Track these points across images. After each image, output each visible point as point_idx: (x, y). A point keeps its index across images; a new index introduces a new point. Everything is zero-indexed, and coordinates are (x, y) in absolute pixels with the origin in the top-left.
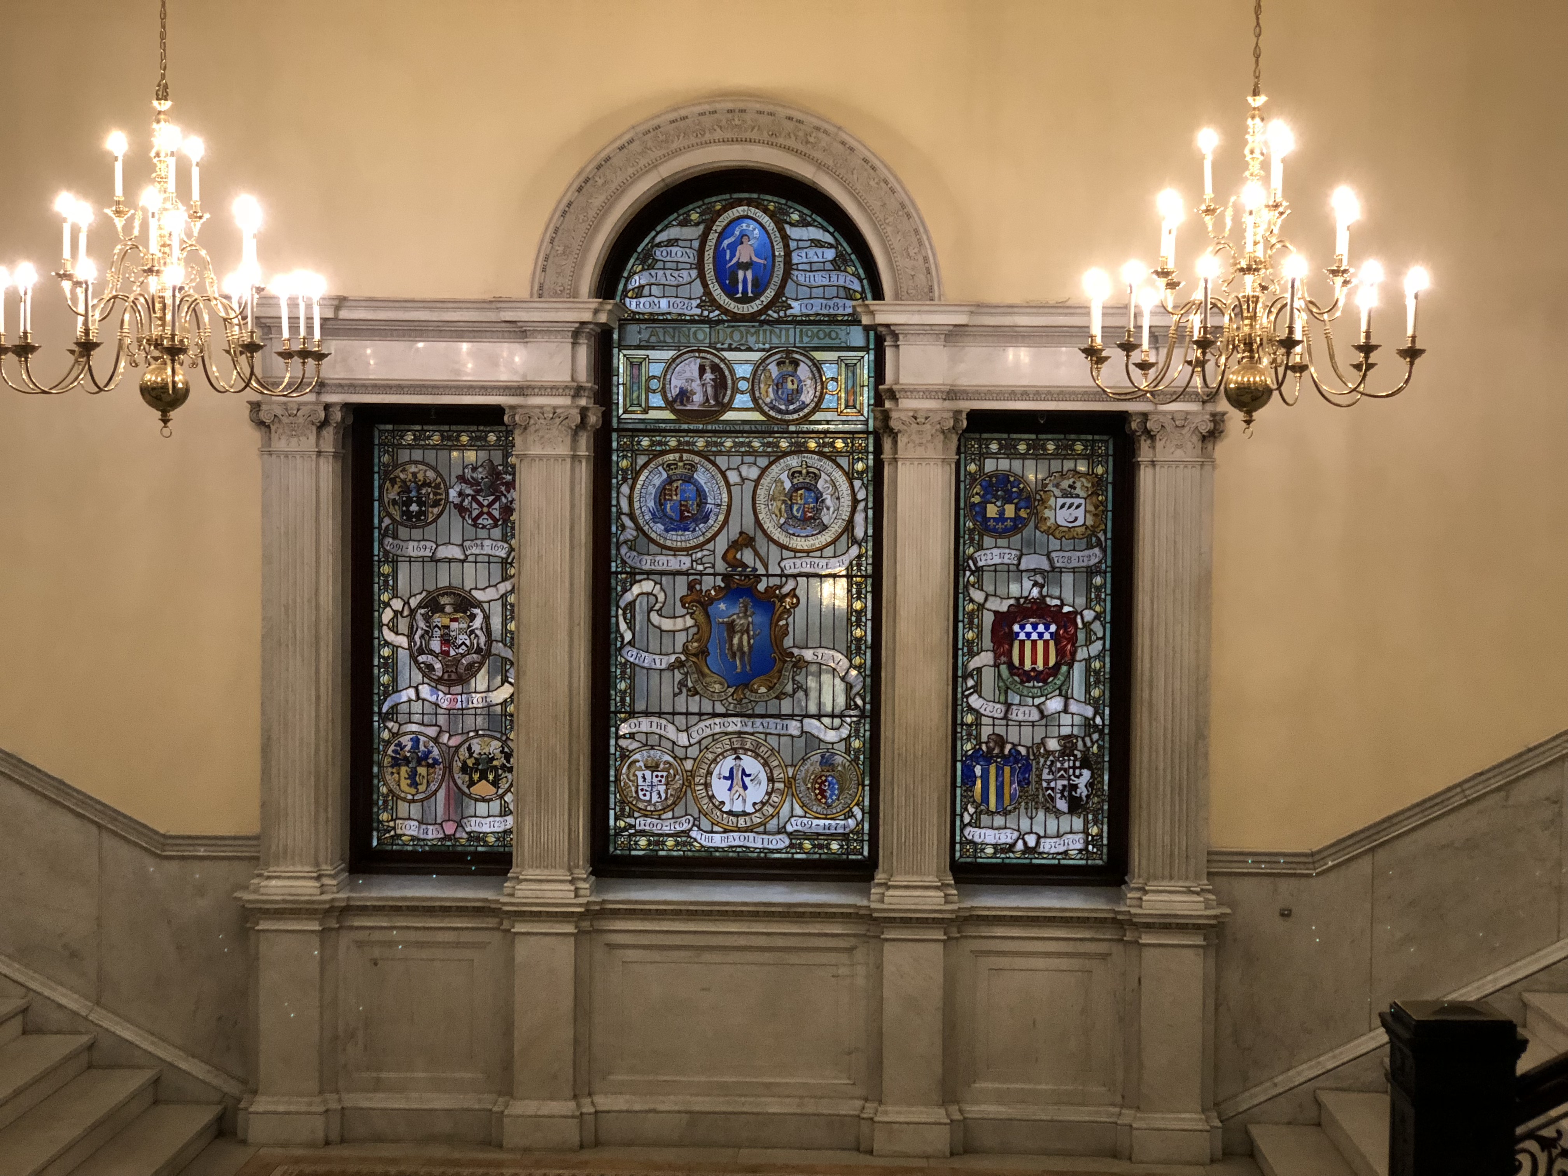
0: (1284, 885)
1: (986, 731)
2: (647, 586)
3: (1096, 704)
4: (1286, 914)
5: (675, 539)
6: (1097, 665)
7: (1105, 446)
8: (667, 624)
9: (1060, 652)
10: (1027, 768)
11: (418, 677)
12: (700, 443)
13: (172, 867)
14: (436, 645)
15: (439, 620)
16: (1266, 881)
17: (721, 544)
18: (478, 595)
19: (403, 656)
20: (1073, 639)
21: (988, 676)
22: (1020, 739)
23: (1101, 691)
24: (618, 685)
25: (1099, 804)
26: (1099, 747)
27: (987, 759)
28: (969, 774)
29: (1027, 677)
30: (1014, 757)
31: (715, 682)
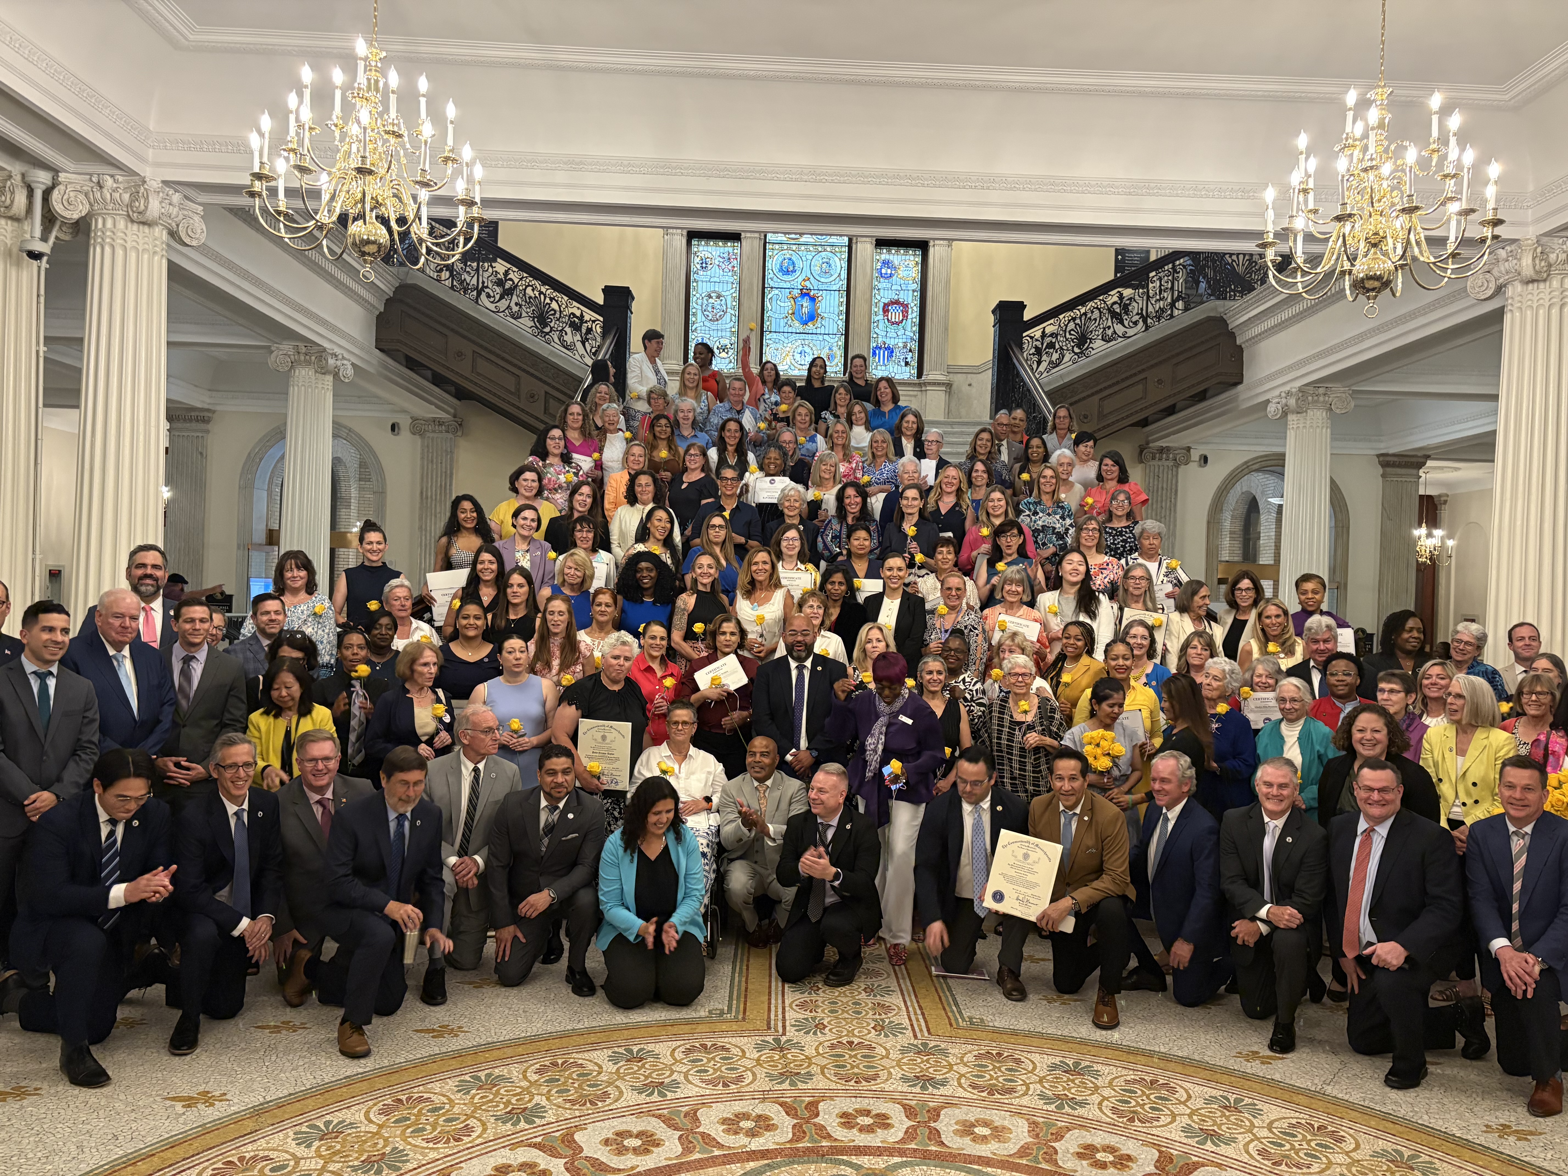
1: (880, 340)
2: (776, 292)
3: (914, 333)
4: (970, 385)
5: (786, 278)
6: (914, 320)
7: (919, 252)
8: (782, 304)
10: (892, 352)
11: (704, 318)
12: (794, 247)
14: (710, 309)
15: (711, 301)
16: (965, 375)
17: (800, 279)
18: (724, 294)
19: (700, 312)
20: (908, 312)
21: (881, 322)
22: (891, 342)
23: (916, 329)
24: (767, 324)
25: (914, 364)
26: (915, 346)
27: (880, 348)
28: (874, 354)
29: (893, 323)
30: (888, 348)
31: (797, 324)
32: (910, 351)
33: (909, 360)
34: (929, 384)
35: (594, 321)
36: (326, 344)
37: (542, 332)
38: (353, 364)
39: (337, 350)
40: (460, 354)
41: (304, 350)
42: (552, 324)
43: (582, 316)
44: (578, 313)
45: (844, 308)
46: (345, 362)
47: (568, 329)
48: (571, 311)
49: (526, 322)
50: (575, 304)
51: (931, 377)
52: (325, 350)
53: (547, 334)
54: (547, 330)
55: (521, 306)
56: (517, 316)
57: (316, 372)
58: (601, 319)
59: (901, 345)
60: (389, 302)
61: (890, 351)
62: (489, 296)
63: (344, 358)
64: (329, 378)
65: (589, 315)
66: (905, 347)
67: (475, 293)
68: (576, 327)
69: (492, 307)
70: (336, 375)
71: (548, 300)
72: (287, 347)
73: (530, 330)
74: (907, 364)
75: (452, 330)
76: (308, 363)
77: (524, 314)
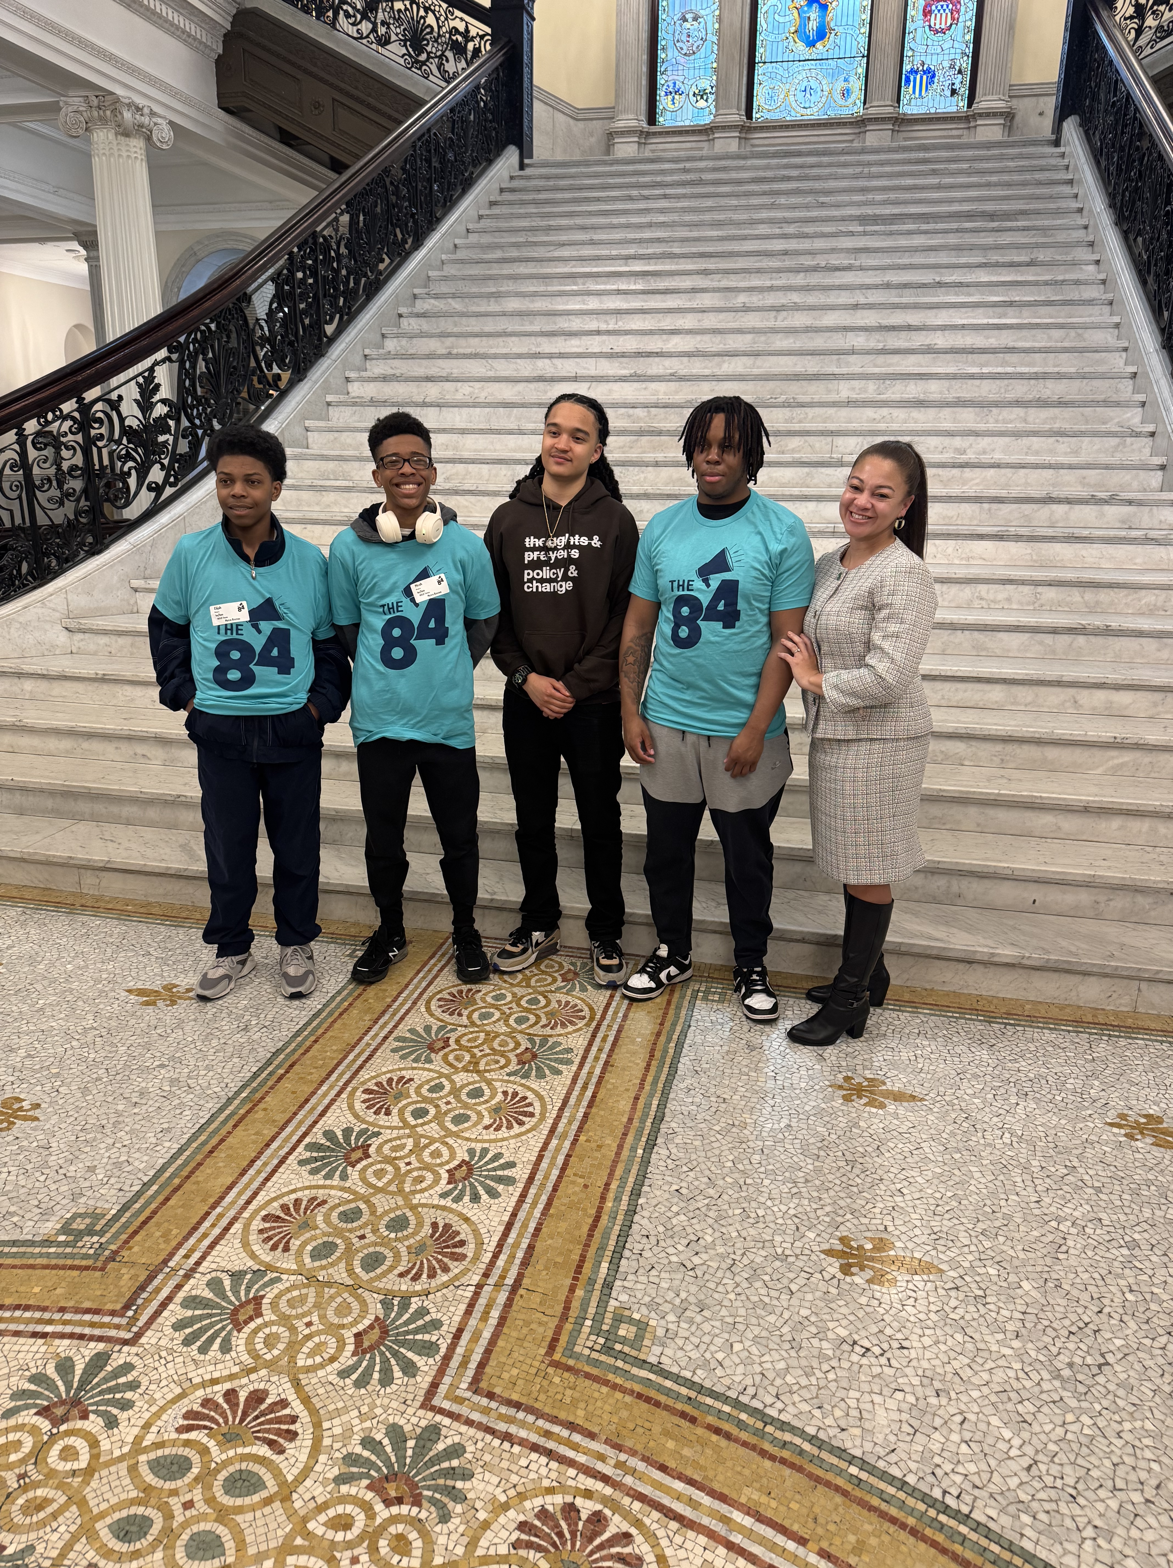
0: (1042, 99)
1: (917, 59)
3: (967, 43)
4: (1041, 114)
6: (968, 23)
8: (781, 20)
9: (953, 19)
10: (934, 76)
11: (676, 53)
13: (581, 124)
14: (684, 38)
15: (686, 25)
16: (1034, 99)
18: (702, 12)
19: (671, 43)
20: (958, 12)
21: (920, 31)
22: (931, 62)
23: (970, 37)
24: (760, 50)
25: (964, 91)
26: (966, 64)
27: (916, 72)
28: (908, 80)
29: (937, 32)
30: (928, 71)
31: (801, 46)
32: (960, 72)
33: (957, 86)
34: (981, 115)
35: (482, 37)
36: (119, 91)
37: (417, 62)
38: (171, 123)
39: (140, 101)
40: (317, 105)
41: (95, 102)
42: (429, 49)
43: (467, 30)
44: (461, 27)
45: (866, 16)
46: (159, 121)
47: (449, 54)
48: (452, 24)
49: (396, 50)
50: (457, 13)
51: (983, 105)
52: (117, 100)
53: (424, 63)
54: (423, 57)
55: (388, 24)
56: (384, 41)
57: (116, 134)
58: (489, 30)
59: (946, 64)
60: (228, 38)
61: (931, 75)
62: (348, 16)
63: (153, 114)
64: (137, 145)
65: (477, 27)
66: (952, 67)
67: (330, 14)
68: (459, 50)
69: (353, 31)
70: (149, 139)
71: (422, 13)
72: (74, 101)
73: (402, 61)
74: (954, 92)
75: (306, 71)
76: (103, 121)
77: (393, 37)
